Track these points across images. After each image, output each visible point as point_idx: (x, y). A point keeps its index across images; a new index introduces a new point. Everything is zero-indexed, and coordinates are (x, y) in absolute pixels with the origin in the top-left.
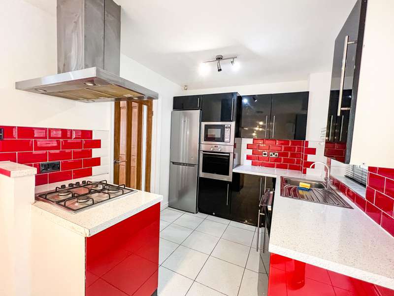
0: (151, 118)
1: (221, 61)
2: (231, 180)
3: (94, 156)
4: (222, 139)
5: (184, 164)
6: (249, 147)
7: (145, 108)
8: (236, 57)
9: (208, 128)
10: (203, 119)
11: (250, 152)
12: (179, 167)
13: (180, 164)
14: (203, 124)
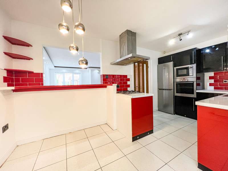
0: (148, 69)
1: (181, 36)
2: (196, 97)
3: (128, 84)
4: (188, 75)
5: (166, 90)
6: (211, 78)
7: (145, 65)
8: (190, 31)
9: (178, 70)
10: (175, 66)
11: (212, 81)
12: (163, 91)
13: (164, 89)
14: (175, 68)
